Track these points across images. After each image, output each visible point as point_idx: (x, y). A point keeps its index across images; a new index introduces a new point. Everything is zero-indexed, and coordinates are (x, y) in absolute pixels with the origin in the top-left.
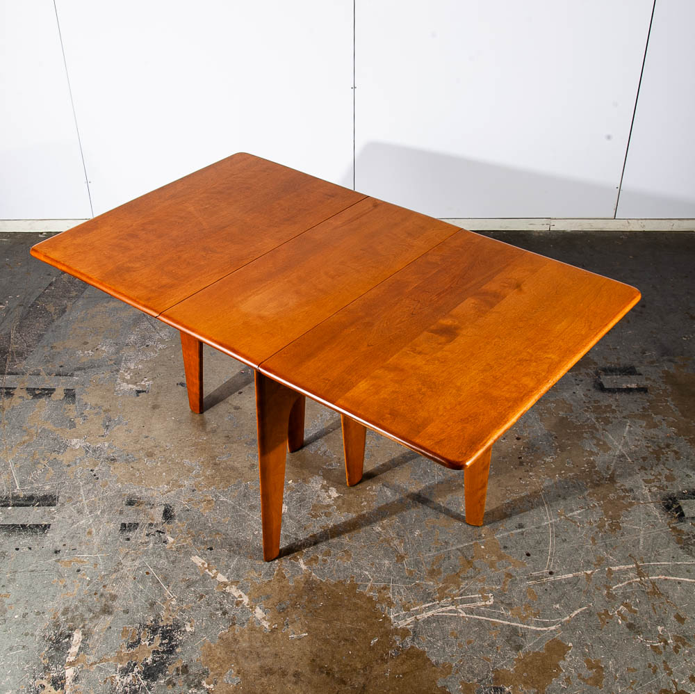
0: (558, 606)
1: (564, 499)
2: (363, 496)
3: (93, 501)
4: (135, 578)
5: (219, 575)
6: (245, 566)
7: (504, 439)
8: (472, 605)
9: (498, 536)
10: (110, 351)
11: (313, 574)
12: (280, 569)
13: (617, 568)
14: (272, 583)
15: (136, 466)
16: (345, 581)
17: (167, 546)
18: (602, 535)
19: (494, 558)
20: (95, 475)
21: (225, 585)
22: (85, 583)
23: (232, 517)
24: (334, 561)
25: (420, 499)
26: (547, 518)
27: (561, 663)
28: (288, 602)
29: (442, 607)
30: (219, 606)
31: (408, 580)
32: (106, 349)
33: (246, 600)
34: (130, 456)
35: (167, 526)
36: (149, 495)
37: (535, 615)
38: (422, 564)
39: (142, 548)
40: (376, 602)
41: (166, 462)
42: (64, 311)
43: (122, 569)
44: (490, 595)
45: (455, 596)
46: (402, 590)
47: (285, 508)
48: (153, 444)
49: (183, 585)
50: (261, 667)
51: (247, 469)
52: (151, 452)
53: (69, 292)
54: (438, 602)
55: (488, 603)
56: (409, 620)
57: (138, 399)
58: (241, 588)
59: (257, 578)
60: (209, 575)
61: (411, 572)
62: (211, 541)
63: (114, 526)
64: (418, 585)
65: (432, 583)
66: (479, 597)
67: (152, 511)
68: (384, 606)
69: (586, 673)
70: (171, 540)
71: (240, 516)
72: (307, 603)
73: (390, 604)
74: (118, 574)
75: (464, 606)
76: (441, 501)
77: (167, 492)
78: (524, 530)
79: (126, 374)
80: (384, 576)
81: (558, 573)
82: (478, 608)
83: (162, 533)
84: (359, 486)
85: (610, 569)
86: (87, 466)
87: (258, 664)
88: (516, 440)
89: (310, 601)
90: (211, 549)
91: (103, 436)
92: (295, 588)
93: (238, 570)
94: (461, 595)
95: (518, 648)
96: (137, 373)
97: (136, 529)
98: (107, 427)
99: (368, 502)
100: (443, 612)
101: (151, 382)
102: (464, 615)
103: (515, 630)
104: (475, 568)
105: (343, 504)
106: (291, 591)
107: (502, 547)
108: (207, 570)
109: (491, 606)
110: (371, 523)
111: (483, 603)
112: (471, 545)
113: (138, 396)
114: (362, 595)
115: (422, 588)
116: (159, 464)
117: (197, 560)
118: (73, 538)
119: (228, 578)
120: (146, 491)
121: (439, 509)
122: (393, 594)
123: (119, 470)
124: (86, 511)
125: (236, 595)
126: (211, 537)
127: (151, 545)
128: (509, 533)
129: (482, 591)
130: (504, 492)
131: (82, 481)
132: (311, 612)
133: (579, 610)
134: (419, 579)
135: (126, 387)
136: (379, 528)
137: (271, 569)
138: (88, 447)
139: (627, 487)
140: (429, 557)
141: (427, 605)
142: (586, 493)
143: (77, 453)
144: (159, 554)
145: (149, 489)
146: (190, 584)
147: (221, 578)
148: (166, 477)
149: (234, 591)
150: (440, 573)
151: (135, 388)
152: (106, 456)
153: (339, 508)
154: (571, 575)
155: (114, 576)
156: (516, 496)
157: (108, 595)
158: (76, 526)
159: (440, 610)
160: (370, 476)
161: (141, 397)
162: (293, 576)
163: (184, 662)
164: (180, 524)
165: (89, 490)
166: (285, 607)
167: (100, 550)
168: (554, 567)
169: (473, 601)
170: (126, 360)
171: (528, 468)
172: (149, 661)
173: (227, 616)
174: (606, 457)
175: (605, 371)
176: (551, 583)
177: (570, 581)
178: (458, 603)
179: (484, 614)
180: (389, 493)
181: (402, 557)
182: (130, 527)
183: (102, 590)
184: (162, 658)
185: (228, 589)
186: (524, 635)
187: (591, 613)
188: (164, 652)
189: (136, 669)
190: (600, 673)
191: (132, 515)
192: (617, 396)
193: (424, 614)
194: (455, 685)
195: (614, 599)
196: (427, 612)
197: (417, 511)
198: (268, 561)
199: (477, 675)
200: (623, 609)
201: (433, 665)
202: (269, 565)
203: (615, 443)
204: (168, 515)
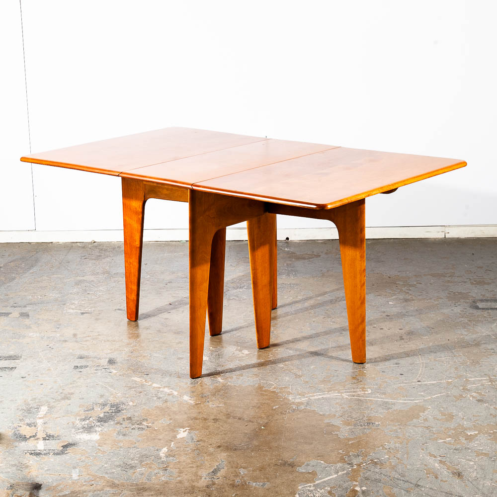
0: (422, 393)
1: (435, 353)
2: (270, 353)
4: (87, 386)
5: (154, 384)
6: (175, 381)
7: (389, 329)
8: (354, 394)
9: (378, 367)
10: (57, 296)
11: (229, 383)
12: (202, 382)
13: (473, 379)
14: (196, 387)
16: (254, 385)
17: (112, 374)
18: (464, 367)
19: (374, 376)
20: (50, 347)
21: (159, 388)
22: (48, 389)
23: (163, 362)
24: (245, 378)
25: (316, 354)
26: (419, 360)
27: (421, 414)
28: (209, 394)
29: (330, 394)
30: (154, 395)
31: (304, 384)
32: (53, 295)
33: (175, 393)
35: (111, 366)
36: (96, 354)
37: (403, 397)
38: (316, 378)
39: (92, 375)
40: (278, 393)
42: (13, 279)
43: (77, 383)
44: (369, 389)
45: (341, 390)
46: (299, 388)
47: (205, 358)
49: (126, 388)
50: (188, 417)
51: (175, 343)
53: (17, 271)
54: (327, 392)
55: (367, 392)
56: (303, 399)
57: (82, 316)
58: (172, 389)
61: (306, 382)
62: (147, 372)
63: (69, 367)
64: (311, 386)
65: (323, 386)
66: (360, 391)
67: (99, 361)
68: (284, 394)
69: (440, 417)
70: (114, 371)
72: (223, 394)
73: (289, 393)
74: (74, 385)
75: (348, 394)
76: (334, 354)
77: (110, 353)
78: (399, 365)
79: (71, 306)
80: (285, 383)
81: (424, 381)
82: (358, 394)
83: (108, 369)
84: (267, 349)
85: (467, 380)
86: (44, 344)
87: (186, 416)
89: (226, 393)
90: (147, 375)
91: (55, 331)
92: (215, 388)
93: (169, 382)
94: (346, 390)
95: (389, 408)
96: (80, 305)
97: (87, 367)
98: (58, 328)
99: (274, 355)
100: (330, 396)
101: (93, 309)
102: (347, 397)
103: (387, 403)
104: (358, 380)
105: (254, 356)
106: (211, 389)
107: (381, 372)
108: (145, 383)
109: (369, 393)
110: (276, 363)
111: (363, 393)
112: (356, 371)
114: (267, 391)
115: (315, 387)
117: (136, 379)
118: (35, 372)
119: (161, 385)
120: (93, 353)
121: (332, 357)
122: (292, 390)
124: (45, 361)
125: (168, 391)
126: (147, 370)
127: (99, 374)
128: (388, 366)
129: (363, 388)
130: (385, 350)
131: (39, 349)
132: (227, 397)
133: (439, 395)
134: (312, 384)
135: (72, 311)
136: (282, 365)
137: (196, 382)
138: (43, 336)
139: (489, 348)
141: (318, 394)
142: (453, 351)
143: (34, 339)
144: (106, 377)
145: (95, 352)
146: (131, 388)
147: (156, 385)
149: (166, 390)
150: (329, 382)
151: (79, 311)
152: (58, 339)
153: (250, 358)
154: (436, 382)
155: (71, 386)
156: (394, 352)
157: (67, 393)
160: (275, 345)
161: (85, 315)
162: (213, 384)
163: (129, 416)
164: (121, 365)
165: (46, 353)
166: (207, 395)
168: (422, 379)
169: (355, 392)
170: (70, 300)
171: (407, 341)
172: (102, 415)
173: (161, 399)
174: (474, 336)
175: (482, 301)
176: (419, 385)
177: (433, 384)
178: (343, 393)
179: (362, 396)
180: (291, 352)
181: (300, 376)
182: (81, 367)
183: (61, 391)
184: (111, 415)
185: (161, 389)
186: (394, 404)
187: (448, 396)
188: (112, 412)
189: (91, 419)
190: (451, 417)
191: (83, 362)
192: (490, 311)
193: (316, 397)
194: (337, 422)
195: (468, 390)
196: (317, 396)
197: (313, 358)
198: (193, 378)
199: (355, 418)
200: (474, 394)
201: (321, 415)
202: (193, 380)
203: (483, 330)
204: (112, 362)
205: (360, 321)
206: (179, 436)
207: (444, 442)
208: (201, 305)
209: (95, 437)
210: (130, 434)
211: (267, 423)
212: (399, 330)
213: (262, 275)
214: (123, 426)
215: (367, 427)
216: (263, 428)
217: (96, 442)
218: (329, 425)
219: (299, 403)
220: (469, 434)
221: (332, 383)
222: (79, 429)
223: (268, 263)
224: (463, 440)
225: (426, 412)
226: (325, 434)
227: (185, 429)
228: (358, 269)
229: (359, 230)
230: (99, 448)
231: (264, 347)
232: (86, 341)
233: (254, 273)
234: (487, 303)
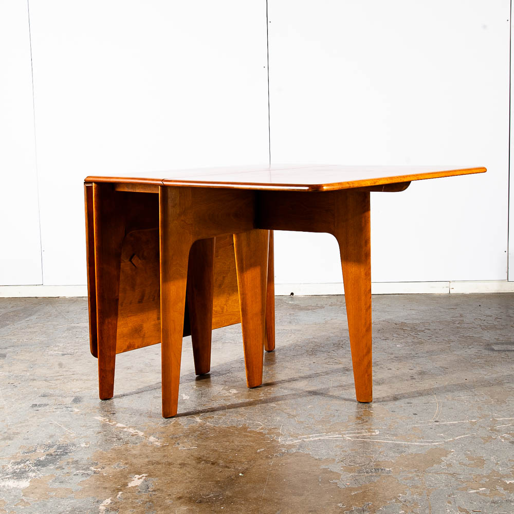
0: (442, 435)
1: (453, 392)
2: (262, 392)
4: (38, 426)
5: (119, 424)
6: (144, 420)
8: (358, 435)
9: (387, 407)
10: (43, 340)
11: (208, 423)
12: (176, 422)
13: (501, 419)
14: (168, 427)
16: (237, 426)
17: (73, 413)
18: (488, 407)
19: (381, 415)
20: (14, 386)
21: (123, 428)
24: (228, 418)
25: (314, 393)
26: (434, 399)
27: (443, 458)
28: (181, 435)
29: (329, 436)
30: (115, 436)
31: (298, 425)
32: (40, 338)
33: (141, 434)
35: (74, 405)
36: (62, 393)
37: (419, 438)
39: (49, 414)
40: (265, 434)
43: (28, 422)
44: (376, 430)
45: (342, 431)
46: (291, 429)
49: (84, 428)
50: (149, 462)
54: (325, 434)
55: (374, 434)
56: (296, 441)
58: (138, 429)
59: (154, 425)
60: (109, 424)
62: (114, 411)
63: (26, 405)
65: (321, 426)
66: (365, 432)
67: (63, 399)
68: (273, 436)
69: (466, 461)
70: (76, 410)
72: (199, 435)
73: (278, 435)
74: (24, 424)
75: (351, 435)
76: (336, 393)
79: (54, 348)
80: (275, 423)
81: (443, 422)
82: (364, 436)
83: (70, 408)
84: (258, 388)
85: (494, 420)
87: (147, 460)
89: (202, 434)
90: (114, 414)
91: (26, 371)
92: (190, 429)
93: (137, 422)
94: (348, 431)
95: (402, 452)
96: (64, 348)
97: (46, 406)
98: (31, 367)
99: (266, 394)
100: (329, 438)
102: (350, 439)
103: (399, 445)
104: (363, 420)
105: (242, 395)
106: (185, 430)
107: (390, 411)
108: (108, 422)
109: (376, 435)
110: (267, 403)
111: (369, 434)
112: (361, 411)
113: (63, 356)
114: (252, 431)
117: (99, 418)
119: (126, 425)
120: (59, 391)
121: (332, 397)
122: (283, 431)
124: (2, 399)
125: (133, 432)
126: (115, 409)
127: (58, 412)
128: (398, 406)
129: (369, 429)
132: (202, 438)
133: (463, 436)
134: (308, 424)
135: (53, 352)
136: (274, 405)
137: (169, 422)
138: (11, 375)
140: (319, 415)
141: (314, 435)
142: (473, 390)
144: (65, 416)
146: (90, 427)
147: (121, 425)
149: (131, 430)
150: (328, 422)
151: (61, 353)
152: (27, 378)
153: (238, 397)
154: (456, 422)
155: (19, 425)
156: (405, 392)
157: (11, 433)
159: (327, 437)
160: (268, 385)
161: (65, 356)
162: (189, 424)
163: (76, 459)
164: (87, 404)
165: (7, 391)
166: (178, 437)
168: (440, 419)
169: (359, 433)
171: (418, 380)
172: (42, 459)
173: (121, 440)
174: (494, 376)
175: (497, 344)
176: (436, 425)
177: (454, 425)
178: (345, 434)
179: (369, 438)
180: (286, 391)
181: (294, 416)
182: (40, 406)
183: (6, 431)
184: (54, 457)
185: (125, 430)
186: (408, 447)
187: (474, 438)
188: (57, 455)
189: (28, 462)
190: (481, 462)
191: (44, 401)
192: (507, 353)
193: (311, 439)
194: (337, 468)
195: (498, 431)
196: (314, 438)
197: (311, 398)
198: (167, 418)
199: (360, 463)
200: (506, 436)
201: (316, 460)
202: (166, 420)
203: (503, 370)
204: (77, 400)
205: (365, 351)
206: (130, 485)
207: (477, 493)
208: (175, 329)
209: (24, 484)
210: (70, 481)
211: (247, 469)
212: (408, 370)
213: (252, 301)
214: (65, 471)
215: (374, 474)
216: (241, 474)
217: (23, 490)
218: (326, 471)
219: (290, 445)
220: (508, 483)
221: (331, 423)
222: (7, 474)
223: (259, 288)
224: (501, 490)
225: (450, 456)
226: (320, 482)
227: (141, 476)
228: (363, 289)
229: (364, 241)
230: (24, 498)
231: (255, 386)
232: (57, 380)
233: (243, 298)
234: (502, 346)
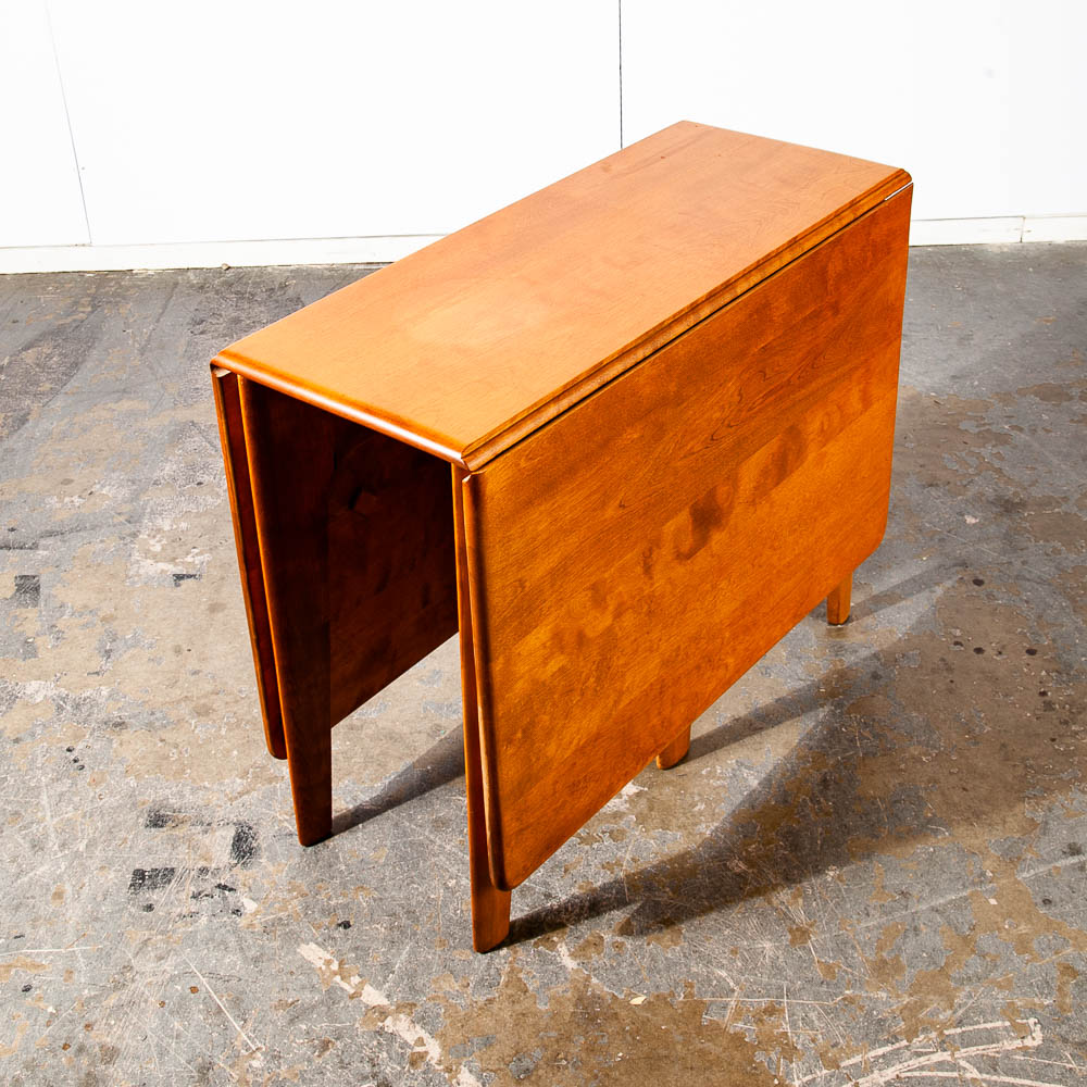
2: (696, 791)
3: (69, 820)
4: (163, 1004)
5: (368, 989)
6: (429, 964)
7: (1000, 653)
8: (991, 1050)
9: (1025, 875)
10: (120, 497)
11: (594, 980)
12: (512, 970)
14: (496, 1006)
15: (169, 736)
16: (672, 994)
17: (242, 922)
19: (1024, 928)
20: (75, 761)
21: (383, 1013)
22: (42, 1020)
23: (393, 847)
24: (641, 947)
28: (538, 1053)
29: (919, 1055)
30: (368, 1068)
31: (824, 988)
32: (111, 493)
33: (434, 1050)
34: (158, 715)
35: (241, 875)
36: (200, 802)
38: (854, 947)
39: (182, 929)
40: (754, 1048)
41: (238, 726)
42: (23, 420)
43: (133, 981)
44: (1032, 1021)
45: (945, 1026)
46: (813, 1016)
48: (209, 688)
49: (280, 1017)
51: (424, 736)
52: (204, 705)
53: (37, 383)
54: (905, 1043)
55: (1029, 1042)
57: (179, 592)
58: (422, 1020)
59: (459, 995)
60: (342, 989)
61: (829, 969)
62: (346, 906)
63: (117, 878)
64: (850, 1000)
65: (884, 995)
66: (1005, 1028)
67: (207, 840)
68: (774, 1056)
70: (250, 906)
71: (412, 844)
72: (583, 1055)
74: (124, 995)
75: (973, 1051)
77: (241, 794)
78: (1082, 858)
79: (152, 542)
80: (765, 979)
82: (1008, 1055)
83: (231, 890)
84: (683, 768)
86: (60, 740)
88: (1026, 656)
89: (591, 1049)
90: (346, 925)
91: (97, 673)
92: (554, 1016)
93: (412, 975)
94: (960, 1023)
96: (176, 539)
97: (170, 881)
98: (108, 653)
99: (708, 803)
100: (922, 1068)
101: (207, 557)
102: (975, 1074)
104: (983, 956)
105: (651, 809)
106: (542, 1024)
107: (1039, 900)
108: (338, 978)
109: (1038, 1048)
111: (1018, 1043)
112: (966, 899)
113: (178, 585)
114: (717, 1030)
115: (861, 1008)
116: (223, 732)
117: (314, 954)
118: (17, 908)
119: (388, 996)
120: (192, 794)
122: (793, 1025)
123: (133, 745)
124: (53, 843)
125: (410, 1037)
126: (345, 896)
127: (204, 920)
128: (1051, 866)
129: (1010, 1011)
130: (1020, 771)
131: (44, 774)
132: (596, 1077)
134: (850, 985)
135: (150, 568)
136: (741, 864)
137: (492, 972)
138: (63, 699)
140: (868, 929)
141: (880, 1051)
143: (37, 712)
144: (223, 942)
145: (199, 788)
146: (297, 1013)
147: (373, 996)
148: (239, 759)
149: (405, 1029)
150: (898, 969)
151: (172, 569)
152: (103, 716)
153: (642, 819)
155: (113, 1000)
157: (97, 1049)
158: (26, 879)
159: (915, 1063)
161: (183, 587)
162: (546, 986)
164: (271, 868)
165: (62, 795)
166: (532, 1067)
167: (82, 936)
169: (991, 1037)
170: (152, 512)
178: (955, 1044)
179: (1025, 1073)
181: (804, 933)
182: (153, 879)
183: (81, 1038)
185: (389, 1024)
191: (160, 850)
193: (876, 1076)
198: (485, 951)
202: (484, 959)
204: (243, 846)
232: (178, 724)
